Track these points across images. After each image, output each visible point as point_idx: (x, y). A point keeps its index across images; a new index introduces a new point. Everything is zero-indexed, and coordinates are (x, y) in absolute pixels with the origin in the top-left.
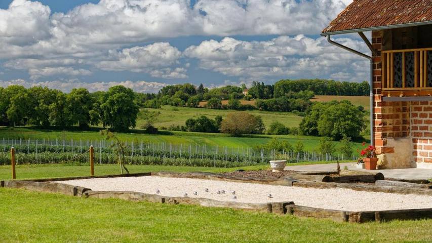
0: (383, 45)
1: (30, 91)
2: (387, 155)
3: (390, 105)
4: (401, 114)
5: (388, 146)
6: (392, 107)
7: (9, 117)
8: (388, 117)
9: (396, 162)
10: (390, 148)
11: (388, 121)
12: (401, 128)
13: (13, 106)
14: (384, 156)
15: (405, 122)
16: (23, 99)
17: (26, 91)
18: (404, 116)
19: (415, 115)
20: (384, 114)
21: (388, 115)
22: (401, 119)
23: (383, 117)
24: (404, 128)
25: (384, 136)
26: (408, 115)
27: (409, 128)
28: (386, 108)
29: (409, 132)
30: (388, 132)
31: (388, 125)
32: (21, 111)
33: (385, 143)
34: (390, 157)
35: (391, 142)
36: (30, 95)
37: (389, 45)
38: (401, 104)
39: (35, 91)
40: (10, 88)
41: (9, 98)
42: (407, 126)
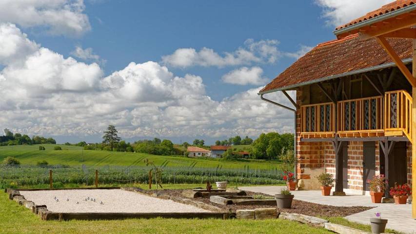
0: (302, 101)
1: (282, 137)
2: (304, 180)
3: (308, 145)
4: (319, 151)
5: (305, 173)
6: (309, 146)
7: (268, 154)
8: (306, 153)
9: (312, 186)
10: (307, 175)
11: (306, 156)
12: (319, 161)
13: (271, 146)
14: (302, 181)
15: (322, 157)
16: (278, 142)
17: (279, 136)
18: (321, 152)
19: (327, 152)
20: (302, 150)
21: (306, 152)
22: (318, 155)
23: (301, 153)
24: (321, 161)
25: (302, 166)
26: (323, 152)
27: (323, 161)
28: (305, 147)
29: (324, 165)
30: (306, 164)
31: (305, 159)
32: (276, 150)
33: (302, 172)
34: (306, 182)
35: (307, 171)
36: (282, 139)
37: (308, 101)
38: (319, 144)
39: (286, 137)
40: (269, 134)
41: (268, 141)
42: (322, 159)
